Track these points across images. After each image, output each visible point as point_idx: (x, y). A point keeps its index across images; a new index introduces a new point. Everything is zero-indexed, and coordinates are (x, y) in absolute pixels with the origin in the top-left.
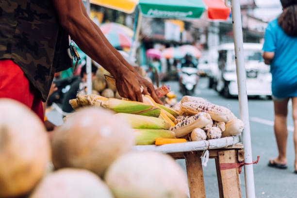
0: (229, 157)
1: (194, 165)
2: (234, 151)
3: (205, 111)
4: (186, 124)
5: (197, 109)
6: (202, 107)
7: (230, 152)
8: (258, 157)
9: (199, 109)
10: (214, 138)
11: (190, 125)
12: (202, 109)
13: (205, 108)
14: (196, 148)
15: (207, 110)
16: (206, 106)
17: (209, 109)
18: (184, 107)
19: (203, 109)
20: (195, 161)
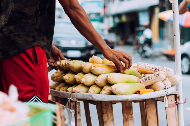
0: (171, 100)
1: (150, 106)
2: (174, 95)
3: (157, 71)
4: (149, 79)
5: (151, 69)
6: (155, 68)
7: (172, 97)
8: (186, 99)
9: (152, 69)
10: (167, 88)
11: (153, 80)
12: (154, 70)
13: (157, 69)
14: (161, 95)
15: (158, 70)
16: (157, 68)
17: (160, 70)
18: (141, 68)
19: (156, 69)
20: (151, 103)
